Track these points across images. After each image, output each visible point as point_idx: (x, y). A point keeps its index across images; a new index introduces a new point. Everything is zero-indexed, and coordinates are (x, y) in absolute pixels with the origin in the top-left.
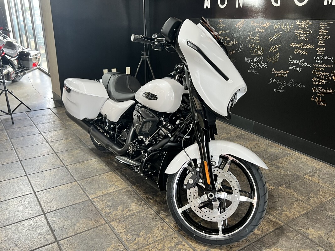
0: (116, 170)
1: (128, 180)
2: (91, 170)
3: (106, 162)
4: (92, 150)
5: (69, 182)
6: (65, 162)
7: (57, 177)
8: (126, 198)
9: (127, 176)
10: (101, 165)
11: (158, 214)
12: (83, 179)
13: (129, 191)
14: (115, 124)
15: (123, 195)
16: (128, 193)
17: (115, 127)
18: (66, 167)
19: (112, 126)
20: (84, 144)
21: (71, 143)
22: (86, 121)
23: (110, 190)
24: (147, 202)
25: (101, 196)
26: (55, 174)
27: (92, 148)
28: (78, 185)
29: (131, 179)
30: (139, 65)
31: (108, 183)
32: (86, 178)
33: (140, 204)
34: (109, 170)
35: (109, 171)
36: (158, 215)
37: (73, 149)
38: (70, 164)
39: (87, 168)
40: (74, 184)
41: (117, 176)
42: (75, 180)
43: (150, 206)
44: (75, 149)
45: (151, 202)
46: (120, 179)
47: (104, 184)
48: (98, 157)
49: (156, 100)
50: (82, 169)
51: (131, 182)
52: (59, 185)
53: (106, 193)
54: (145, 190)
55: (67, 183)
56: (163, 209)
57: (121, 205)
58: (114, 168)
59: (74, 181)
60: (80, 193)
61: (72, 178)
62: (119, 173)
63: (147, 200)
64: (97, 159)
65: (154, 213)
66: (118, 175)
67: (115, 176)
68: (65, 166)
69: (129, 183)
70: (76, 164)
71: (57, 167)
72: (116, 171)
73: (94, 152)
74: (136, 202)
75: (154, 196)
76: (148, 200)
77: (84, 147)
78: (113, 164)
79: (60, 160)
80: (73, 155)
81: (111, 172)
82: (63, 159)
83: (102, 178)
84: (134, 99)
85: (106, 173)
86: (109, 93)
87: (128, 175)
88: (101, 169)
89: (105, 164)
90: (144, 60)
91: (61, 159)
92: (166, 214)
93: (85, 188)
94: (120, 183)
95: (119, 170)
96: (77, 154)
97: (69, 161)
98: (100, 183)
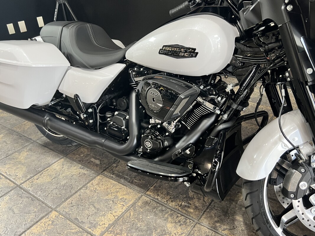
0: (104, 170)
1: (132, 183)
2: (65, 181)
3: (80, 161)
4: (45, 146)
5: (42, 215)
6: (14, 179)
7: (16, 211)
8: (150, 217)
9: (126, 177)
10: (76, 169)
11: (216, 231)
12: (63, 202)
13: (146, 203)
14: (94, 107)
15: (142, 213)
16: (147, 207)
17: (95, 110)
18: (20, 188)
19: (90, 110)
20: (28, 140)
21: (5, 142)
22: (34, 109)
23: (119, 210)
24: (185, 214)
25: (110, 226)
26: (11, 206)
27: (44, 144)
28: (60, 216)
29: (136, 181)
30: (56, 12)
31: (106, 197)
32: (67, 199)
33: (179, 222)
34: (93, 173)
35: (94, 175)
36: (217, 233)
37: (15, 152)
38: (24, 179)
39: (56, 179)
40: (54, 217)
41: (112, 180)
42: (50, 207)
43: (194, 220)
44: (19, 152)
45: (190, 212)
46: (120, 184)
47: (101, 201)
48: (62, 156)
49: (196, 56)
50: (50, 183)
51: (139, 185)
52: (28, 226)
53: (116, 217)
54: (168, 194)
55: (40, 217)
56: (216, 219)
57: (152, 232)
58: (98, 168)
59: (50, 210)
60: (73, 231)
61: (44, 205)
62: (112, 176)
63: (184, 211)
64: (62, 160)
65: (210, 231)
66: (112, 178)
67: (109, 181)
68: (17, 185)
69: (137, 188)
70: (35, 177)
71: (5, 192)
72: (106, 173)
73: (51, 149)
74: (170, 219)
75: (187, 200)
76: (186, 211)
77: (31, 145)
78: (92, 162)
79: (4, 177)
80: (20, 163)
81: (99, 177)
82: (8, 174)
83: (91, 191)
84: (123, 60)
85: (92, 180)
86: (69, 57)
87: (127, 175)
88: (81, 175)
89: (80, 166)
90: (61, 4)
91: (5, 175)
92: (228, 228)
93: (76, 219)
94: (125, 193)
95: (108, 170)
96: (26, 158)
97: (20, 174)
98: (94, 202)
